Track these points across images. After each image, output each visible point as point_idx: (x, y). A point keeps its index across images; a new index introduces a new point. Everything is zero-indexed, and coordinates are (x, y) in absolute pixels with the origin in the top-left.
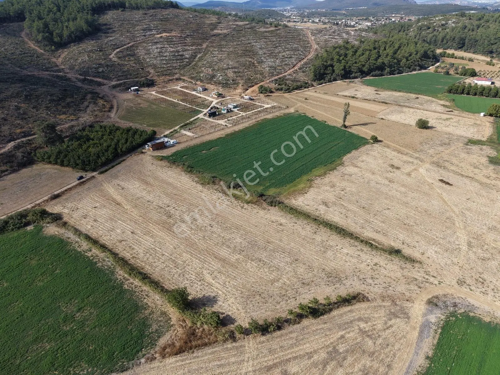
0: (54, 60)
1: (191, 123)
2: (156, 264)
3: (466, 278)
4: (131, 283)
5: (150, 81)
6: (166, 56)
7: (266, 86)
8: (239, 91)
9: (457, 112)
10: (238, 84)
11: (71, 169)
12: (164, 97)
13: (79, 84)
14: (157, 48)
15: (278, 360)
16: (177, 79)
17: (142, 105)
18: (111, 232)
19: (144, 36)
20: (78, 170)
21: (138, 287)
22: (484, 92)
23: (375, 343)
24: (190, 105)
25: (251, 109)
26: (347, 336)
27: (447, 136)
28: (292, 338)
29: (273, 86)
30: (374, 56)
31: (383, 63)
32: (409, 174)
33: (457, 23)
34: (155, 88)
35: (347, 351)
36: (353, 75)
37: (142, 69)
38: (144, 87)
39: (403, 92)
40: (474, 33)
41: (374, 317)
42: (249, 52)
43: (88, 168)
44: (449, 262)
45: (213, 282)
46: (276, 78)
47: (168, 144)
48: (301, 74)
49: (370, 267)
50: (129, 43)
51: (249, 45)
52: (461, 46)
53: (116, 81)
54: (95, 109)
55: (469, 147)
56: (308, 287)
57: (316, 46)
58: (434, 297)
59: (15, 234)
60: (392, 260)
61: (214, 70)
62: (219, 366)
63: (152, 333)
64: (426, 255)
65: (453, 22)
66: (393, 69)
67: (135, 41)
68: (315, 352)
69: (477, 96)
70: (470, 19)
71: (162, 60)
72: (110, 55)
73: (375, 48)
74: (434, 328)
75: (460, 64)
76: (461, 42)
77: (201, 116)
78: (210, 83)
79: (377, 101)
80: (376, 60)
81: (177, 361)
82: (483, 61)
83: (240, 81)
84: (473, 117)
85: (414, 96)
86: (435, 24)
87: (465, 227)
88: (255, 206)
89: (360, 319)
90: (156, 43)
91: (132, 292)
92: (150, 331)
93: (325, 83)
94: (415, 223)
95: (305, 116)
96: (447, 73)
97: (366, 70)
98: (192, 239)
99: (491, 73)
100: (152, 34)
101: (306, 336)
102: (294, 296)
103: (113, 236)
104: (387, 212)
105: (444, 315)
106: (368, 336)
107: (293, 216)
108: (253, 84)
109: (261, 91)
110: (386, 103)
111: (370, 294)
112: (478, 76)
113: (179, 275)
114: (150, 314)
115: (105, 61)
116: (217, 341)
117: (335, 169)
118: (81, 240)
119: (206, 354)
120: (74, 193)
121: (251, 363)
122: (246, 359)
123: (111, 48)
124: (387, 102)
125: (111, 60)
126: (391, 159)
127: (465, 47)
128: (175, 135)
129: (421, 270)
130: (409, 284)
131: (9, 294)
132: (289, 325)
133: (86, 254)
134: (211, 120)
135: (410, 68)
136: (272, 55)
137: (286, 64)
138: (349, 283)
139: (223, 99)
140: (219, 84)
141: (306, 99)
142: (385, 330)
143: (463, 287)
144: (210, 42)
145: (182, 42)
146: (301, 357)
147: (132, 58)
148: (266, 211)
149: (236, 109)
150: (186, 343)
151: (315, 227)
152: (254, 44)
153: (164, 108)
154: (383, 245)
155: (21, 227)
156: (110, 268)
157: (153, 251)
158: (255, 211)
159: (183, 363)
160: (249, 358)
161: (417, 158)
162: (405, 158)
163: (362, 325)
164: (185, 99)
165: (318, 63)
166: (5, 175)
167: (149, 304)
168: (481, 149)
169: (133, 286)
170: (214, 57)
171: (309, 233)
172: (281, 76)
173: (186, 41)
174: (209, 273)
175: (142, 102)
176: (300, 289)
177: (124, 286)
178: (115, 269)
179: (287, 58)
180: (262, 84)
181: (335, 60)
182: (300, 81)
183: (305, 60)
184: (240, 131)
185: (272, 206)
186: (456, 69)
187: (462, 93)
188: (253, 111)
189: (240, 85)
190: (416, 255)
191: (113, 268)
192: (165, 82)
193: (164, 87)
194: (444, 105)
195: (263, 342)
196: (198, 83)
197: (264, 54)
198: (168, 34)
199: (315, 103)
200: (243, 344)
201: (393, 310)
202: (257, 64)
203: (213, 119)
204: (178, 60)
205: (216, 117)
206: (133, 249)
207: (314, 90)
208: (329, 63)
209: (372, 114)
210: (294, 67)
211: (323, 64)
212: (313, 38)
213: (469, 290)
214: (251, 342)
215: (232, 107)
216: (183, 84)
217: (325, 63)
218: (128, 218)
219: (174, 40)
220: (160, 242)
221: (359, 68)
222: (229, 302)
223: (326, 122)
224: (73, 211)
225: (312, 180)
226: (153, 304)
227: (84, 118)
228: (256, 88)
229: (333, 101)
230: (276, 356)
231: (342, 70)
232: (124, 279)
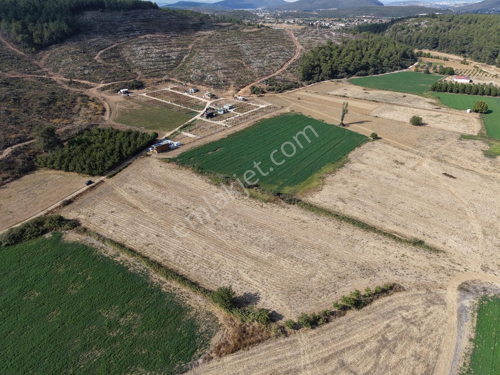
0: (36, 62)
1: (190, 125)
2: (190, 265)
3: (489, 264)
4: (169, 286)
5: (139, 82)
6: (152, 58)
7: (258, 86)
8: (231, 91)
9: (444, 109)
10: (229, 85)
11: (76, 174)
12: (157, 99)
13: (66, 87)
14: (142, 49)
15: (332, 352)
16: (166, 81)
17: (135, 108)
18: (135, 236)
19: (127, 37)
20: (84, 175)
21: (177, 289)
22: (466, 90)
23: (419, 330)
24: (184, 106)
25: (247, 109)
26: (392, 324)
27: (440, 132)
28: (341, 330)
29: (264, 86)
30: (358, 56)
31: (367, 63)
32: (414, 169)
33: (429, 24)
34: (145, 90)
35: (396, 339)
36: (340, 75)
37: (129, 70)
38: (134, 89)
39: (390, 90)
40: (446, 34)
41: (413, 305)
42: (236, 53)
43: (95, 172)
44: (470, 250)
45: (251, 280)
46: (266, 78)
47: (172, 146)
48: (289, 74)
49: (398, 258)
50: (112, 45)
51: (235, 46)
52: (435, 45)
53: (104, 83)
54: (88, 112)
55: (463, 142)
56: (345, 280)
57: (300, 47)
58: (463, 283)
59: (34, 242)
60: (417, 251)
61: (204, 71)
62: (278, 361)
63: (202, 333)
64: (448, 245)
65: (426, 24)
66: (377, 68)
67: (118, 42)
68: (366, 341)
69: (459, 94)
70: (441, 20)
71: (148, 61)
72: (95, 56)
73: (358, 49)
74: (470, 312)
75: (438, 64)
76: (435, 42)
77: (198, 117)
78: (201, 84)
79: (367, 100)
80: (360, 60)
81: (235, 359)
82: (457, 60)
83: (231, 82)
84: (461, 114)
85: (401, 94)
86: (409, 25)
87: (477, 217)
88: (274, 205)
89: (400, 308)
90: (141, 44)
91: (172, 295)
92: (200, 331)
93: (314, 83)
94: (431, 215)
95: (302, 115)
96: (428, 72)
97: (352, 70)
98: (219, 240)
99: (467, 72)
100: (135, 35)
101: (354, 327)
102: (333, 290)
103: (138, 240)
104: (401, 205)
105: (477, 300)
106: (412, 323)
107: (313, 213)
108: (244, 85)
109: (253, 91)
110: (377, 102)
111: (405, 284)
112: (456, 74)
113: (216, 275)
114: (196, 315)
115: (90, 63)
116: (269, 337)
117: (343, 166)
118: (106, 245)
119: (261, 350)
120: (85, 198)
121: (307, 356)
122: (302, 352)
123: (94, 50)
124: (377, 100)
125: (96, 62)
126: (394, 155)
127: (439, 47)
128: (176, 137)
129: (446, 259)
130: (438, 273)
131: (43, 304)
132: (335, 318)
133: (115, 259)
134: (209, 121)
135: (392, 68)
136: (259, 55)
137: (274, 65)
138: (382, 275)
139: (217, 100)
140: (210, 85)
141: (299, 99)
142: (426, 316)
143: (488, 273)
144: (195, 43)
145: (167, 43)
146: (353, 347)
147: (117, 60)
148: (286, 209)
149: (232, 110)
150: (239, 340)
151: (337, 222)
152: (240, 45)
153: (159, 110)
154: (406, 237)
155: (39, 235)
156: (143, 272)
157: (184, 253)
158: (275, 209)
159: (241, 361)
160: (304, 351)
161: (417, 154)
162: (407, 154)
163: (404, 314)
164: (178, 101)
165: (305, 63)
166: (7, 182)
167: (193, 305)
168: (474, 144)
169: (172, 288)
170: (202, 58)
171: (333, 229)
172: (271, 76)
173: (171, 42)
174: (245, 272)
175: (134, 104)
176: (338, 283)
177: (163, 289)
178: (149, 273)
179: (274, 58)
180: (253, 84)
181: (322, 60)
182: (290, 82)
183: (292, 61)
184: (242, 132)
185: (290, 204)
186: (435, 68)
187: (446, 91)
188: (250, 111)
189: (232, 86)
190: (439, 245)
191: (147, 271)
192: (153, 83)
193: (154, 89)
194: (431, 103)
195: (314, 335)
196: (189, 84)
197: (251, 55)
198: (152, 36)
199: (308, 102)
200: (295, 338)
201: (429, 298)
202: (246, 65)
203: (211, 120)
204: (165, 61)
205: (214, 118)
206: (162, 252)
207: (304, 90)
208: (316, 63)
209: (366, 113)
210: (282, 67)
211: (311, 64)
212: (296, 39)
213: (494, 275)
214: (302, 336)
215: (228, 108)
216: (172, 86)
217: (313, 64)
218: (149, 221)
219: (159, 41)
220: (188, 243)
221: (345, 68)
222: (271, 299)
223: (323, 121)
224: (90, 216)
225: (324, 178)
226: (196, 305)
227: (78, 122)
228: (247, 88)
229: (326, 101)
230: (330, 347)
231: (330, 70)
232: (160, 282)
